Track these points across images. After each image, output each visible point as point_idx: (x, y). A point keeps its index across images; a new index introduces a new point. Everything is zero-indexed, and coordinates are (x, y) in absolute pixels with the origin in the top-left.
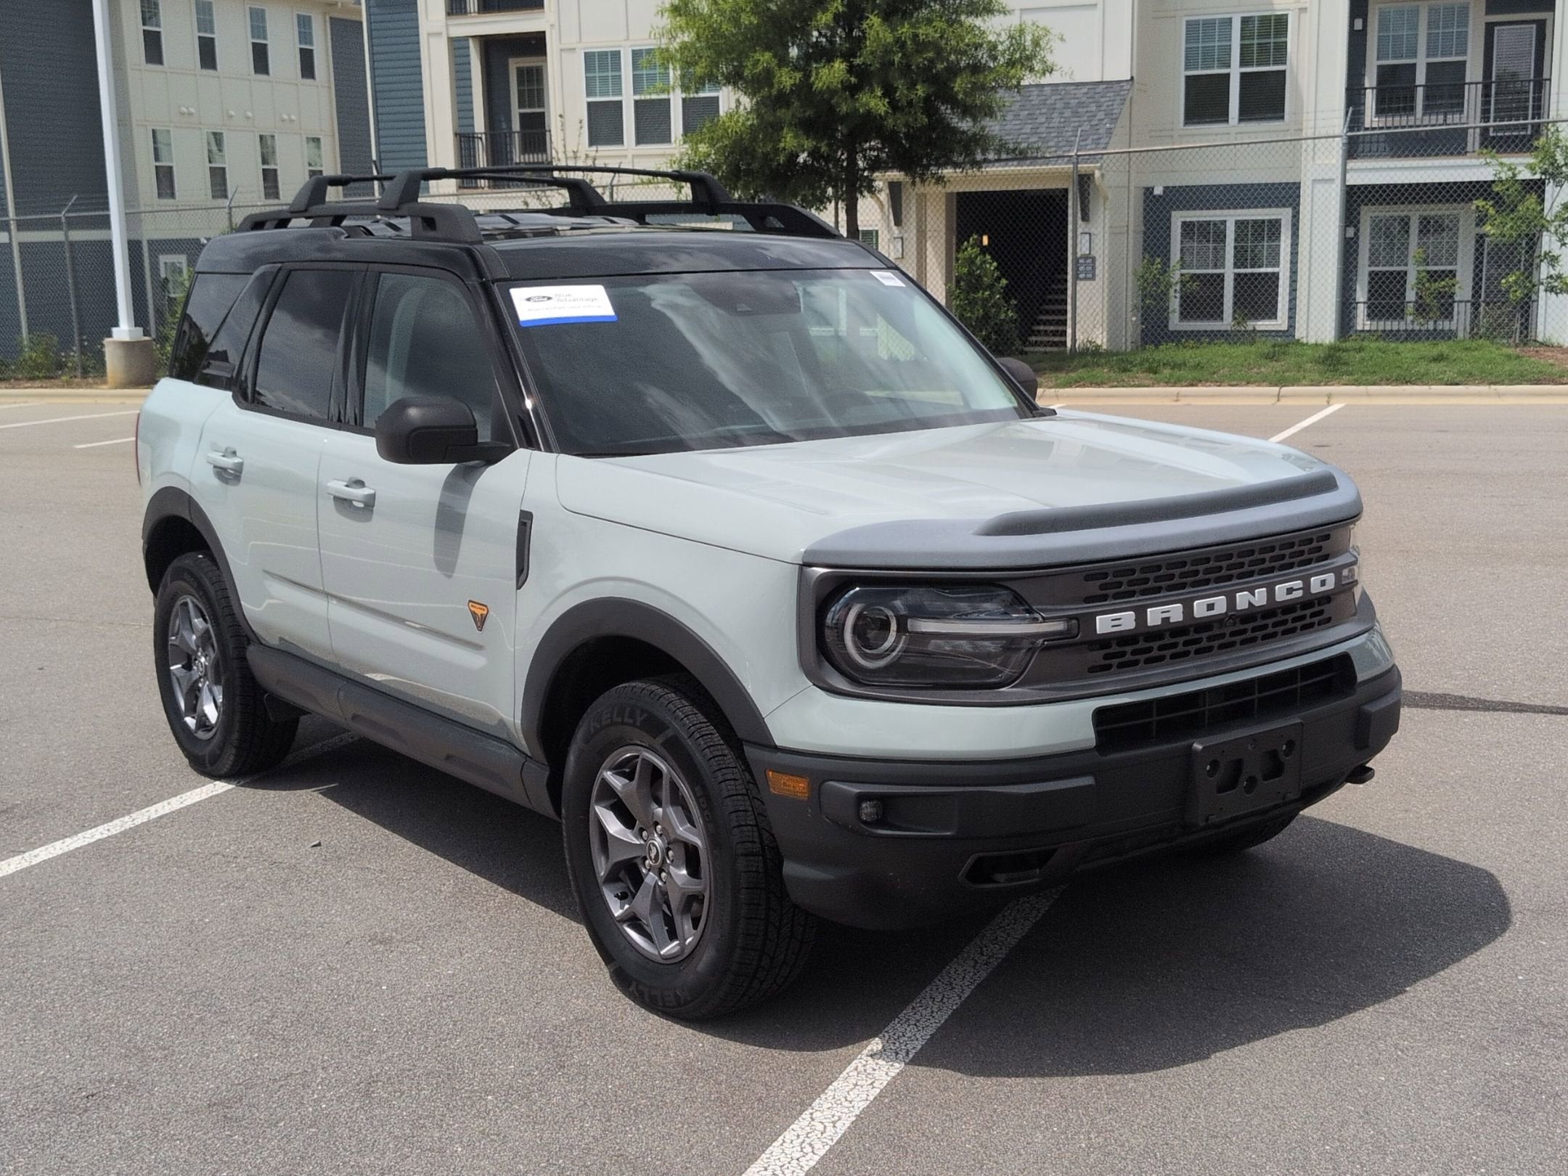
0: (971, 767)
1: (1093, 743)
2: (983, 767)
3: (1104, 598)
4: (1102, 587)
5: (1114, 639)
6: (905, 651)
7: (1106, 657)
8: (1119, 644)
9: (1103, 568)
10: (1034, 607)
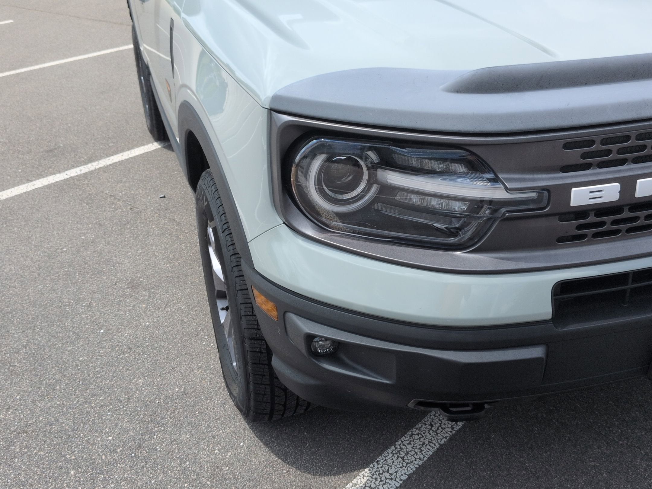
0: (413, 329)
1: (549, 316)
2: (426, 331)
3: (587, 167)
4: (584, 156)
5: (592, 210)
6: (375, 200)
7: (579, 227)
8: (597, 215)
9: (589, 134)
10: (501, 176)
